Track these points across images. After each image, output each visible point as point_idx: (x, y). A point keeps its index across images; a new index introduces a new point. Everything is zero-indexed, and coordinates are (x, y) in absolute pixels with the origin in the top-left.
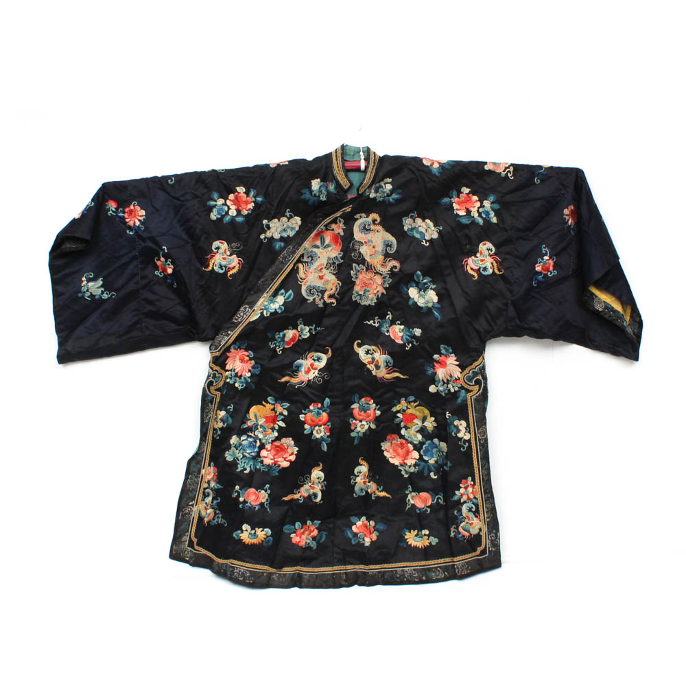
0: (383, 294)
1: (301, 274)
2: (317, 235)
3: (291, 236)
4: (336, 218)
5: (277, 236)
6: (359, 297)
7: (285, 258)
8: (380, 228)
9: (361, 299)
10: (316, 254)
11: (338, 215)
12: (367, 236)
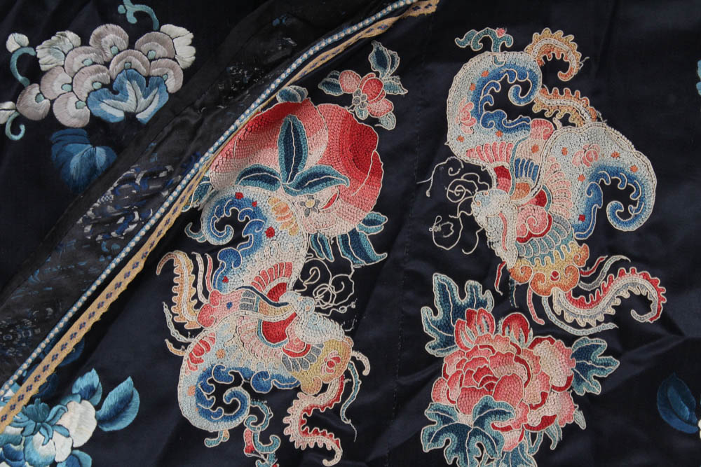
0: (570, 430)
1: (183, 309)
2: (264, 125)
3: (143, 116)
4: (365, 45)
5: (71, 114)
6: (452, 437)
7: (106, 223)
8: (575, 104)
9: (461, 448)
10: (256, 212)
11: (376, 32)
12: (512, 138)
